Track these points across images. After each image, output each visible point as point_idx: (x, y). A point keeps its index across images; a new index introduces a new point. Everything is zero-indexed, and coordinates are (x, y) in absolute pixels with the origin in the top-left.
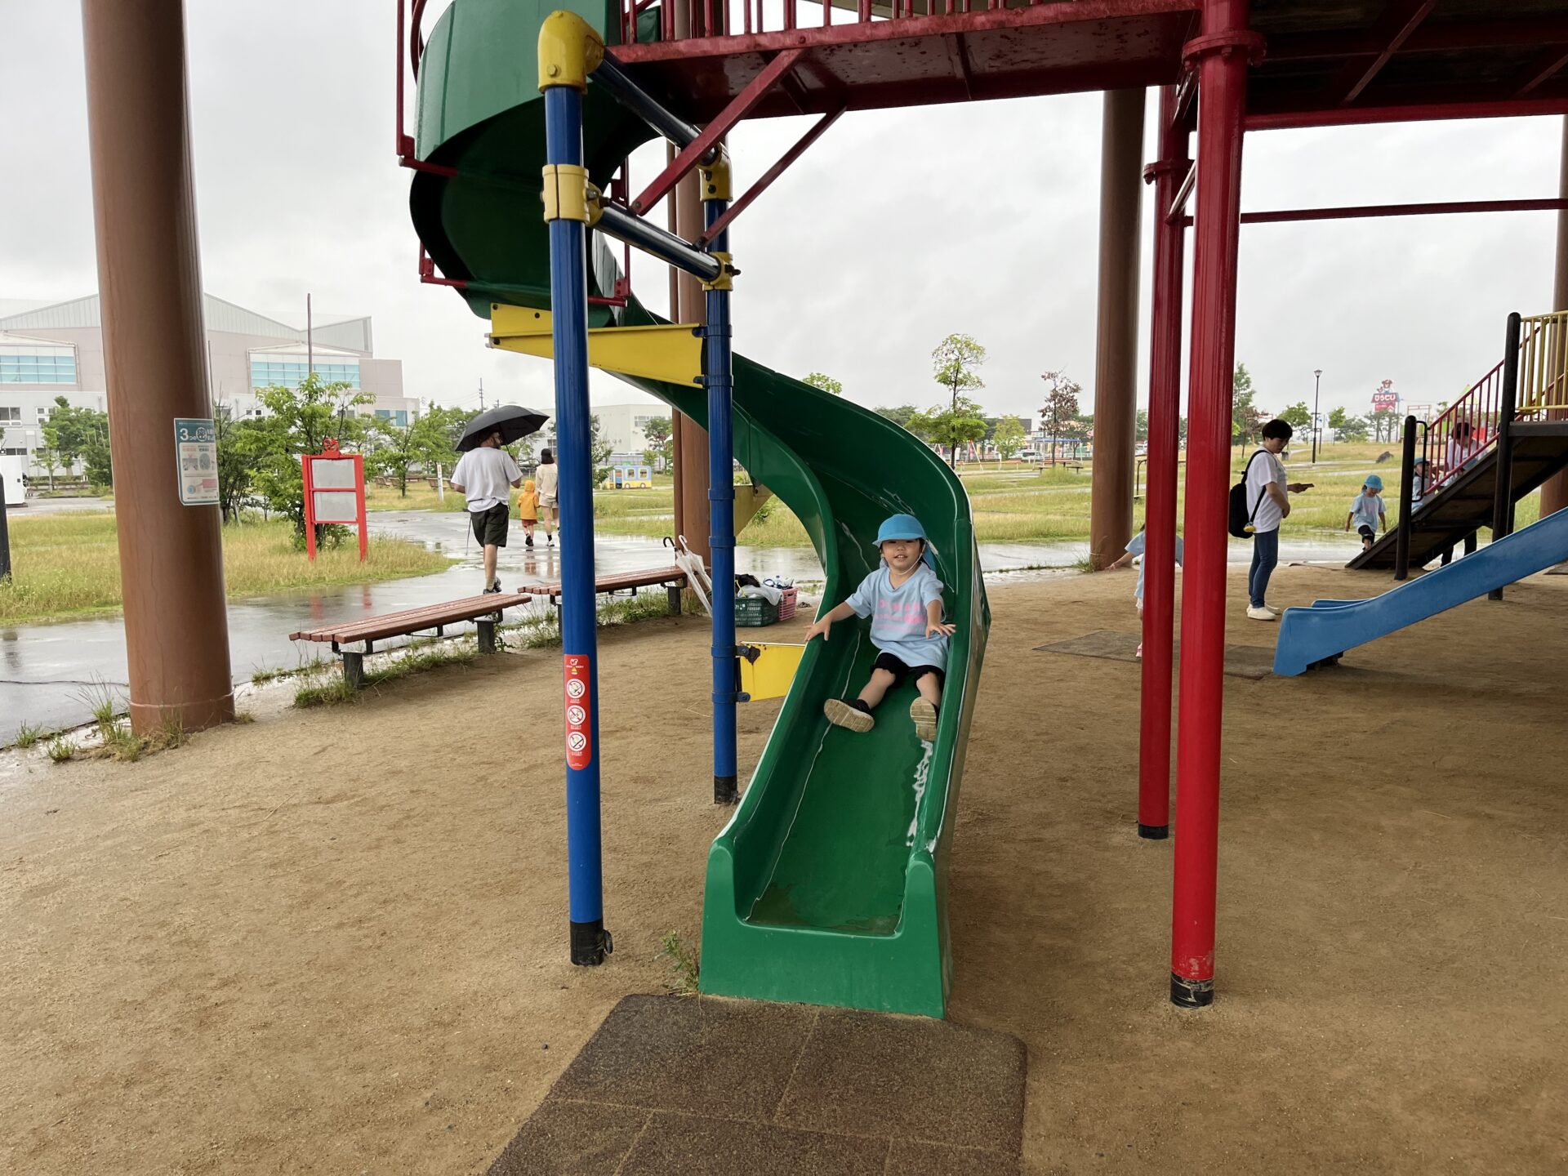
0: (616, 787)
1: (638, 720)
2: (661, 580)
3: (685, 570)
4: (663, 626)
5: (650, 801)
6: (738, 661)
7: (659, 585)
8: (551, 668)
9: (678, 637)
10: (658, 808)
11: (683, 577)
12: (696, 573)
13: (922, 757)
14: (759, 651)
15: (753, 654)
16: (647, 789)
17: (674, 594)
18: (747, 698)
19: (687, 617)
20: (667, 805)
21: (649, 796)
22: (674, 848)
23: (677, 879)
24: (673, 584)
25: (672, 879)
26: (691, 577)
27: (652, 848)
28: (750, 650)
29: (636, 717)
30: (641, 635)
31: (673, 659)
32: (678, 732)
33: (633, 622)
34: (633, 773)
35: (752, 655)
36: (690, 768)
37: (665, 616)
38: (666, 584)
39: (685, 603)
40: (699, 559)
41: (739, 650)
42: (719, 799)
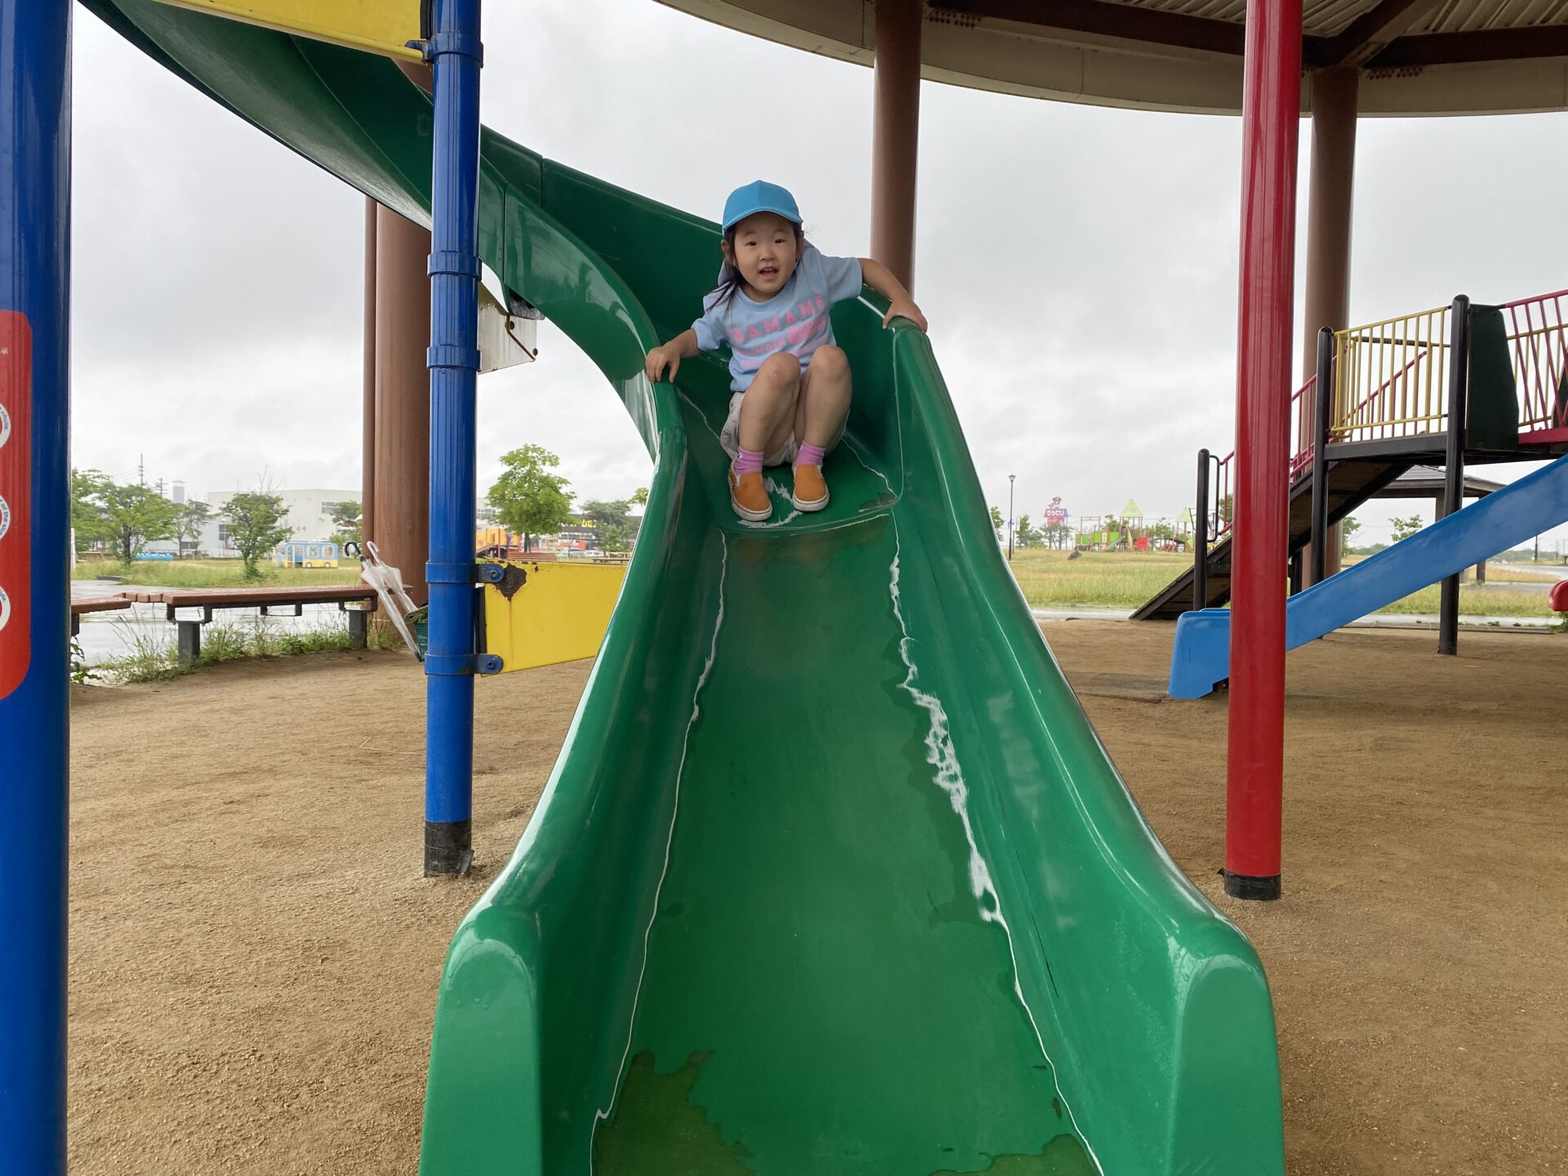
0: (221, 856)
1: (287, 757)
2: (340, 598)
3: (375, 586)
4: (340, 660)
5: (290, 879)
6: (479, 595)
7: (337, 605)
8: (153, 703)
9: (361, 671)
10: (305, 890)
11: (372, 595)
12: (390, 591)
13: (929, 724)
14: (523, 573)
15: (510, 578)
16: (285, 857)
17: (360, 621)
18: (496, 666)
19: (375, 652)
20: (323, 884)
21: (288, 870)
22: (335, 968)
23: (338, 1043)
24: (356, 606)
25: (323, 1044)
26: (383, 595)
27: (283, 970)
28: (505, 571)
29: (283, 753)
30: (307, 670)
31: (355, 690)
32: (356, 772)
33: (294, 654)
34: (262, 832)
35: (511, 582)
36: (378, 819)
37: (344, 650)
38: (348, 606)
39: (373, 636)
40: (396, 573)
41: (482, 571)
42: (435, 868)
